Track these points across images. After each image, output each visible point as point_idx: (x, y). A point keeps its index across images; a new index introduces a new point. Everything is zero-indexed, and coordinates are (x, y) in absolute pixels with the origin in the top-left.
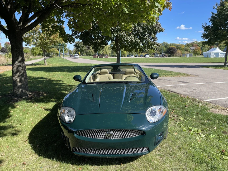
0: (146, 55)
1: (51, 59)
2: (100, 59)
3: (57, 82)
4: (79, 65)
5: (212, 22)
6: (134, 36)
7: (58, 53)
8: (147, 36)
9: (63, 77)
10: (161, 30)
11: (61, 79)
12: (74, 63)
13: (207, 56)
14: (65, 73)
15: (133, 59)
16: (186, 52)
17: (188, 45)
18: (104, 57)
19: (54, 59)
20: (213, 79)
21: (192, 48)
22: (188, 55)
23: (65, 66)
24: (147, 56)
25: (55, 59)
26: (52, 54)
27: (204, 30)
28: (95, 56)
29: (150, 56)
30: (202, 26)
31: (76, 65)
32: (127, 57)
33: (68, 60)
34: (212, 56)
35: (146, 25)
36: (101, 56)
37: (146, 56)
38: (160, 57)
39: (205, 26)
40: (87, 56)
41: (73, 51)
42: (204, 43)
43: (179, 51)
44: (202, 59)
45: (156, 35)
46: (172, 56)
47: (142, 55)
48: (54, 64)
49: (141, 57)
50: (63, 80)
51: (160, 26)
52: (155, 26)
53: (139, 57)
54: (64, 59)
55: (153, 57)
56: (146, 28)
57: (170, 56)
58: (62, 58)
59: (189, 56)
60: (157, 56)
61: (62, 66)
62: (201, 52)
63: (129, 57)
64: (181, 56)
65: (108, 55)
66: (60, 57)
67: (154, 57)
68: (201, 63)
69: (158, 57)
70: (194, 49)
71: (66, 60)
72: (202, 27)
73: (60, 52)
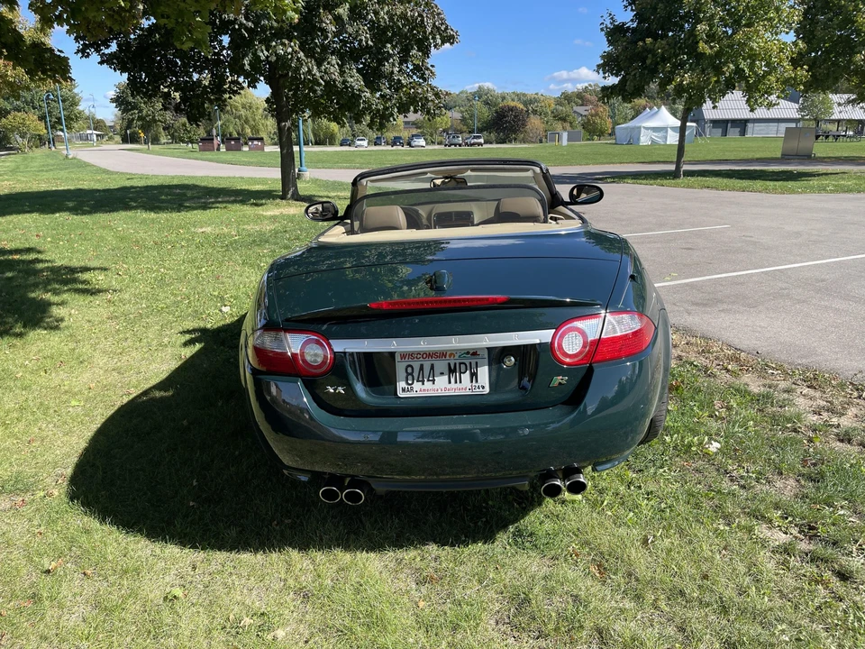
0: (413, 136)
1: (11, 161)
2: (231, 156)
3: (17, 257)
4: (128, 184)
5: (632, 10)
6: (338, 64)
7: (42, 133)
8: (391, 60)
9: (45, 237)
10: (449, 39)
11: (34, 242)
12: (112, 173)
13: (629, 141)
14: (60, 217)
15: (361, 154)
16: (558, 126)
17: (567, 98)
18: (246, 149)
19: (25, 159)
20: (624, 223)
21: (581, 110)
22: (565, 135)
23: (66, 188)
24: (416, 143)
25: (32, 158)
26: (17, 140)
27: (608, 40)
28: (208, 145)
29: (432, 142)
30: (602, 26)
31: (114, 184)
32: (341, 145)
33: (85, 163)
34: (644, 140)
35: (386, 17)
36: (233, 143)
37: (413, 144)
38: (467, 144)
39: (609, 26)
40: (177, 146)
41: (112, 124)
42: (607, 92)
43: (535, 123)
44: (611, 149)
45: (428, 57)
46: (510, 142)
47: (400, 138)
48: (22, 182)
49: (395, 148)
50: (42, 249)
51: (442, 19)
52: (422, 21)
53: (389, 148)
54: (70, 157)
55: (442, 147)
56: (386, 28)
57: (503, 142)
58: (62, 155)
59: (568, 141)
60: (456, 141)
61: (54, 189)
62: (609, 124)
63: (350, 145)
64: (541, 141)
65: (261, 139)
66: (53, 149)
67: (446, 146)
68: (604, 164)
69: (460, 145)
70: (586, 113)
71: (79, 161)
72: (602, 30)
73: (53, 127)
